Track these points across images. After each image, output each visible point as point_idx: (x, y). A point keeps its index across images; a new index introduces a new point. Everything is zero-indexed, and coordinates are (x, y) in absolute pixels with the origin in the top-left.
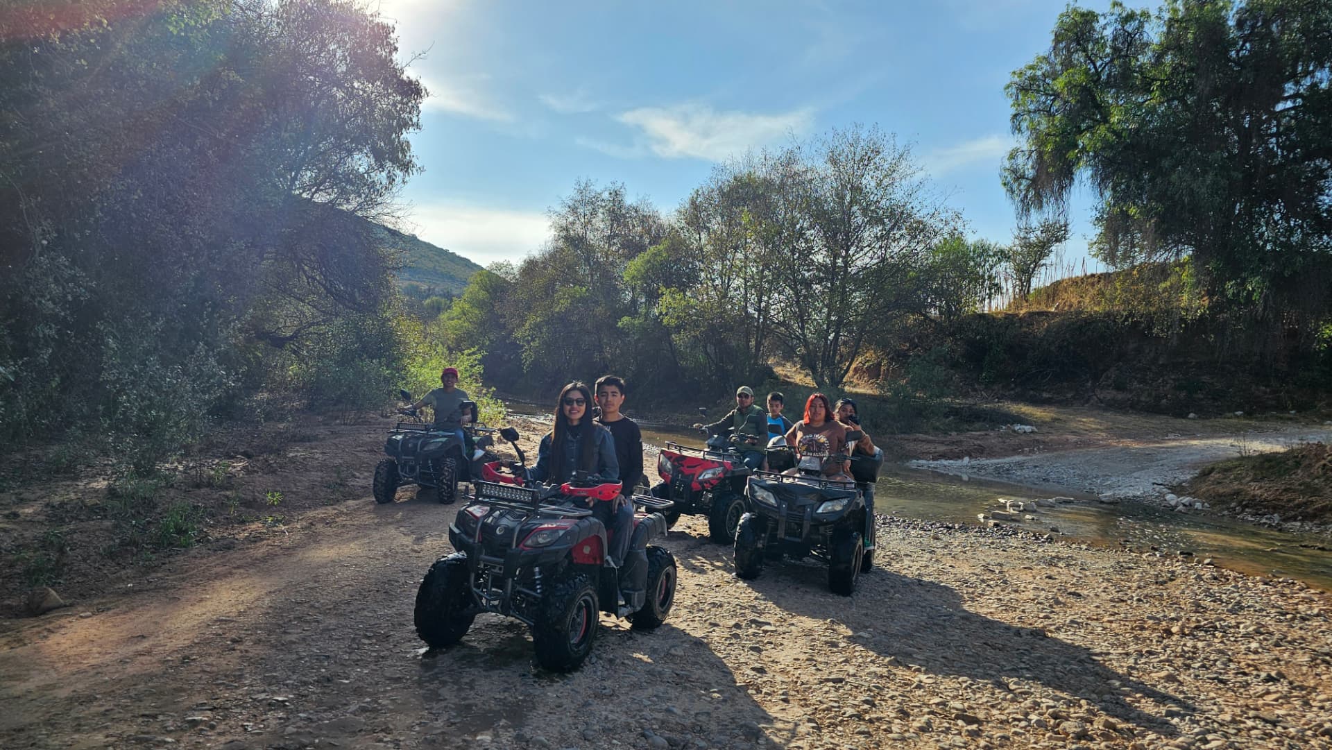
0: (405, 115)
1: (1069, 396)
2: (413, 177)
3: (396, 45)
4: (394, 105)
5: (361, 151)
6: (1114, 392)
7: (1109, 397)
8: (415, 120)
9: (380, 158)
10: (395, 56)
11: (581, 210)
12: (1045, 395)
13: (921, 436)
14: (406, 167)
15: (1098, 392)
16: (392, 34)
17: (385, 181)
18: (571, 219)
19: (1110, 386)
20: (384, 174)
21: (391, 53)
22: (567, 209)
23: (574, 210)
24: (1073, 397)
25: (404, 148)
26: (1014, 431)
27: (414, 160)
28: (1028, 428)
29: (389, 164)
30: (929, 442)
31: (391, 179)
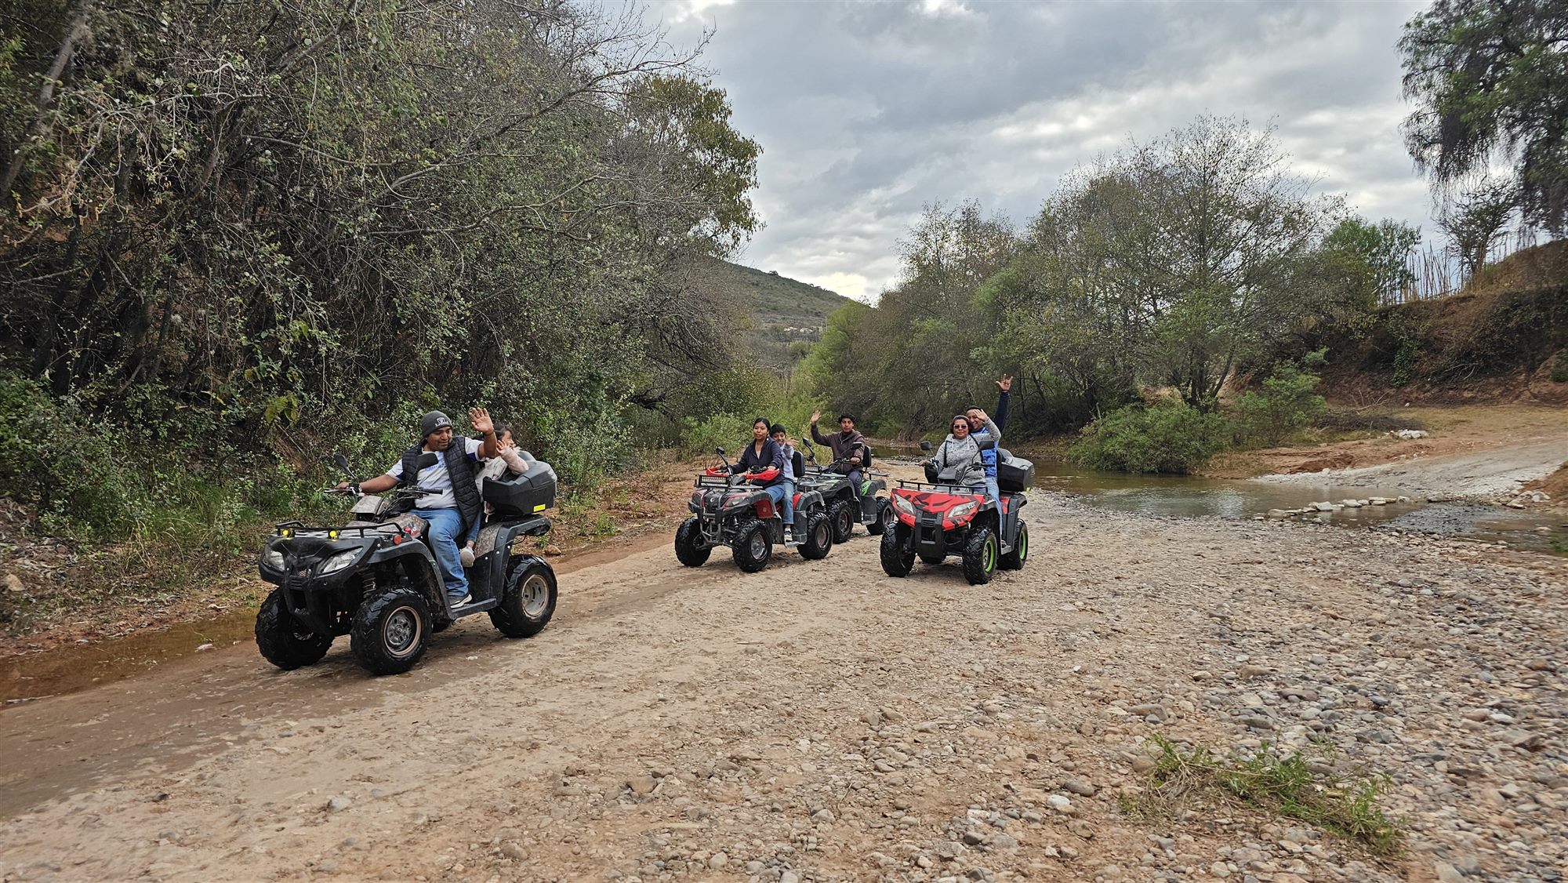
0: (743, 176)
1: (1496, 392)
2: (757, 234)
3: (730, 108)
4: (733, 167)
5: (707, 216)
6: (1552, 385)
7: (1544, 391)
8: (753, 179)
9: (724, 220)
10: (729, 120)
11: (932, 236)
12: (1467, 394)
13: (1284, 450)
14: (749, 225)
15: (1532, 385)
16: (724, 99)
17: (731, 242)
18: (922, 246)
19: (1548, 377)
20: (729, 235)
21: (726, 117)
22: (917, 237)
23: (924, 236)
24: (1501, 394)
25: (745, 208)
26: (1398, 438)
27: (756, 217)
28: (1415, 433)
29: (733, 225)
30: (1291, 455)
31: (736, 238)
